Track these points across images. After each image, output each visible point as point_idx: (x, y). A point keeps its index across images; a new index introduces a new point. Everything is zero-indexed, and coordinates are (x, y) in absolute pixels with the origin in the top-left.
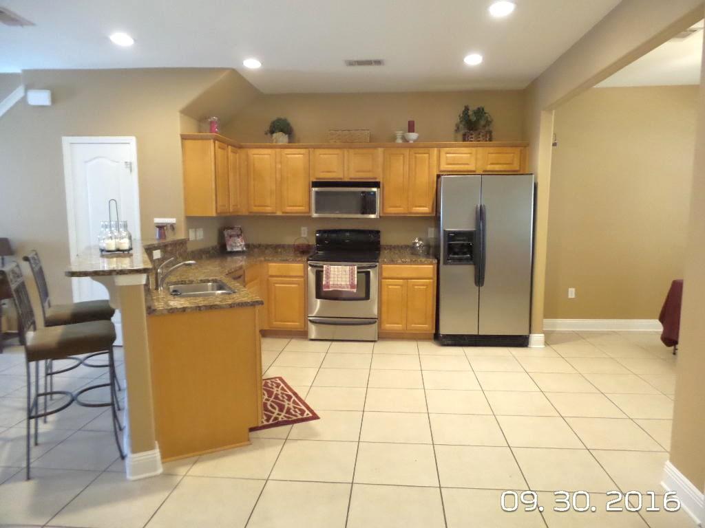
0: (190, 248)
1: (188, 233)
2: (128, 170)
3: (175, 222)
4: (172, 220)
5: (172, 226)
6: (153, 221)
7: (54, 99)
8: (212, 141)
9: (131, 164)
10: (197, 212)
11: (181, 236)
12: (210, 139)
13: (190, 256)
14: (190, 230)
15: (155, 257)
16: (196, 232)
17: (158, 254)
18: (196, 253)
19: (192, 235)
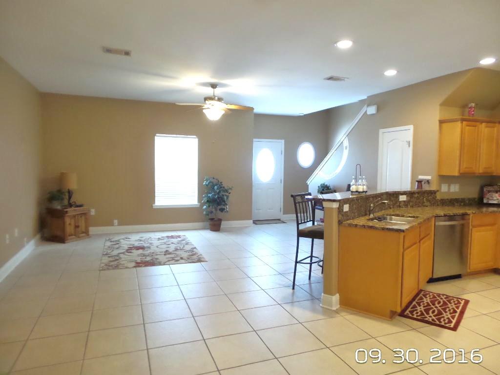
0: (439, 196)
1: (440, 186)
2: (408, 146)
3: (430, 179)
4: (429, 178)
5: (428, 182)
6: (418, 177)
7: (378, 110)
8: (459, 122)
9: (409, 142)
10: (446, 172)
11: (433, 188)
12: (458, 121)
13: (439, 203)
14: (442, 185)
15: (401, 200)
16: (449, 186)
17: (404, 198)
18: (447, 201)
19: (444, 188)
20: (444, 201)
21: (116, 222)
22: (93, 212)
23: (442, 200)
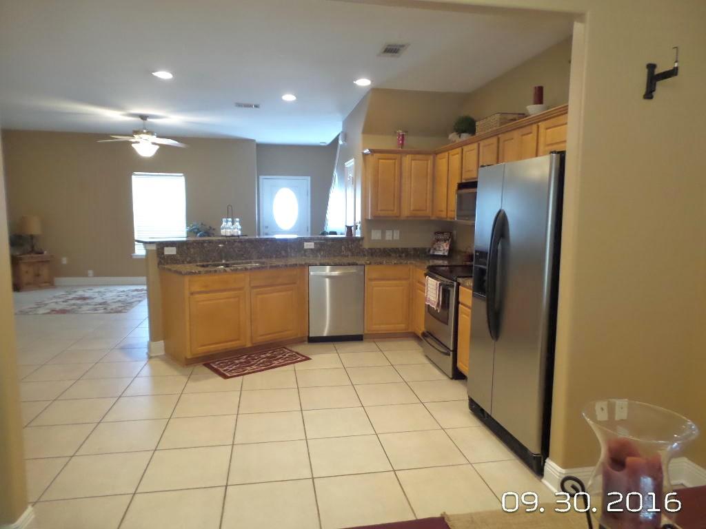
1: (370, 233)
13: (366, 253)
14: (373, 231)
15: (305, 247)
16: (383, 234)
17: (311, 245)
18: (378, 251)
19: (376, 235)
20: (373, 251)
21: (90, 272)
22: (65, 261)
23: (371, 249)
